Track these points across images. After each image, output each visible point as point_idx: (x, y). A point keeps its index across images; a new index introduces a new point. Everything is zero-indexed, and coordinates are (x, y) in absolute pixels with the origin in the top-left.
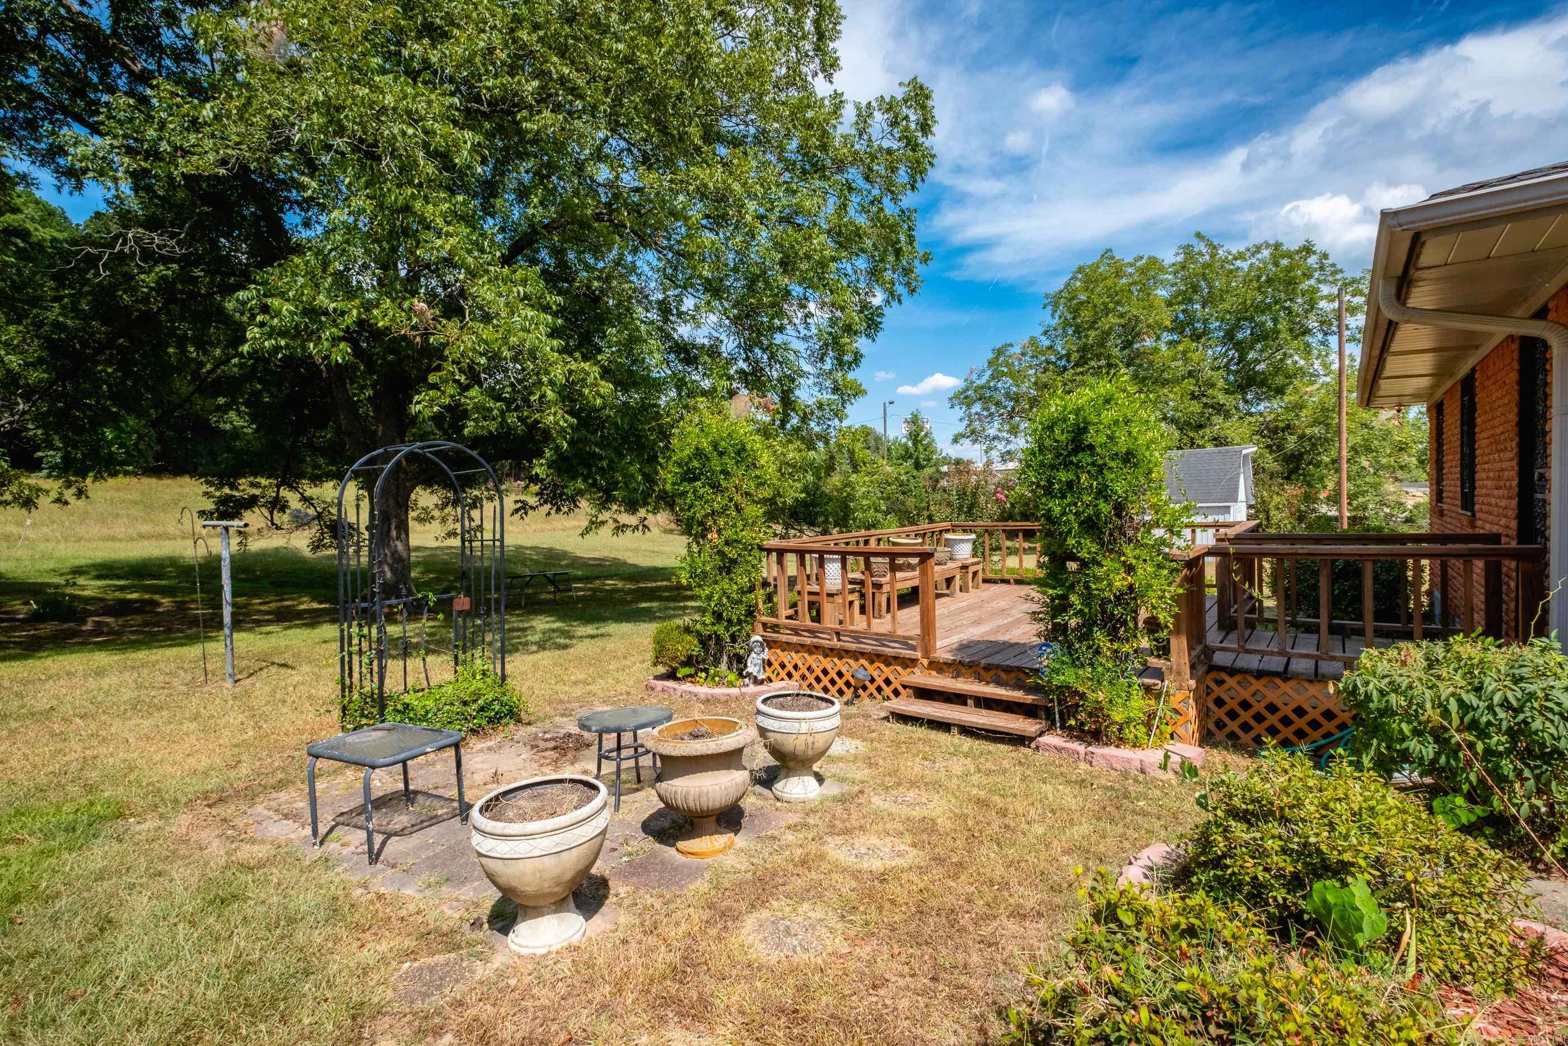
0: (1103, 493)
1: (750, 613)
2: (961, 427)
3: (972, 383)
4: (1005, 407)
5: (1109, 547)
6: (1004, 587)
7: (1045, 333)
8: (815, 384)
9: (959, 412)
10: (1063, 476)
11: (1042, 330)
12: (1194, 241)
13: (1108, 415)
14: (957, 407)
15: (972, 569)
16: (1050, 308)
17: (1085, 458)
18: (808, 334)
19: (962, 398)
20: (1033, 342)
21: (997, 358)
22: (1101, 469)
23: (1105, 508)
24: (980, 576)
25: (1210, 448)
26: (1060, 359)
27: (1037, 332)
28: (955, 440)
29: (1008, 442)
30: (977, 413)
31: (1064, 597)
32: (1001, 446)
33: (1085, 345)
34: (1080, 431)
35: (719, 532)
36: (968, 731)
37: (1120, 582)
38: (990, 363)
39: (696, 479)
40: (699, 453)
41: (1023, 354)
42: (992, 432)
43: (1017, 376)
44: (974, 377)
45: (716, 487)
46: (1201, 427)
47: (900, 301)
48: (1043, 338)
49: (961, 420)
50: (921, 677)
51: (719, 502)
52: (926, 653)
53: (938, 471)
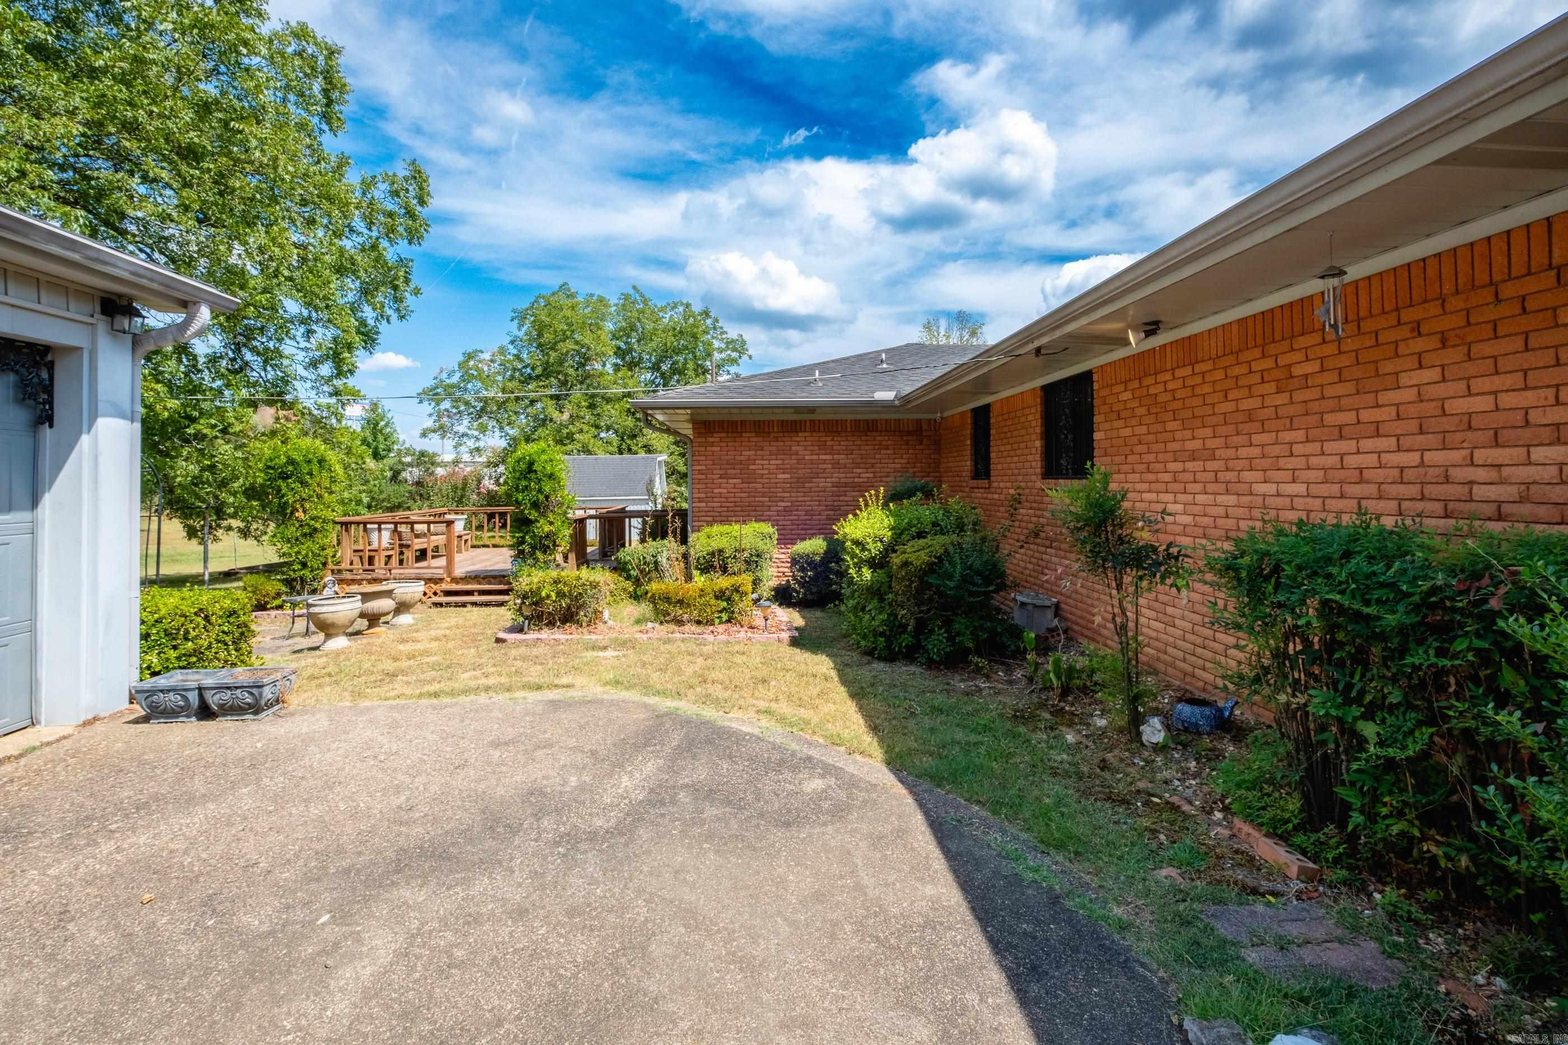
0: (540, 491)
1: (325, 564)
2: (429, 423)
3: (442, 381)
4: (474, 407)
5: (543, 515)
6: (486, 549)
7: (512, 342)
8: (312, 388)
9: (427, 408)
10: (524, 483)
11: (509, 339)
12: (632, 292)
13: (544, 457)
14: (426, 403)
15: (464, 538)
16: (516, 321)
17: (533, 476)
18: (308, 345)
19: (432, 395)
20: (502, 351)
21: (467, 361)
22: (540, 480)
23: (541, 497)
24: (469, 543)
25: (642, 454)
26: (525, 367)
27: (505, 341)
28: (424, 435)
29: (478, 439)
30: (447, 410)
31: (523, 537)
32: (471, 443)
33: (547, 363)
34: (531, 464)
35: (304, 512)
36: (474, 604)
37: (547, 528)
38: (461, 365)
39: (288, 477)
40: (291, 462)
41: (492, 361)
42: (461, 429)
43: (487, 380)
44: (444, 376)
45: (304, 483)
46: (635, 436)
47: (388, 321)
48: (511, 347)
49: (430, 415)
50: (445, 586)
51: (305, 493)
52: (449, 574)
53: (400, 462)
